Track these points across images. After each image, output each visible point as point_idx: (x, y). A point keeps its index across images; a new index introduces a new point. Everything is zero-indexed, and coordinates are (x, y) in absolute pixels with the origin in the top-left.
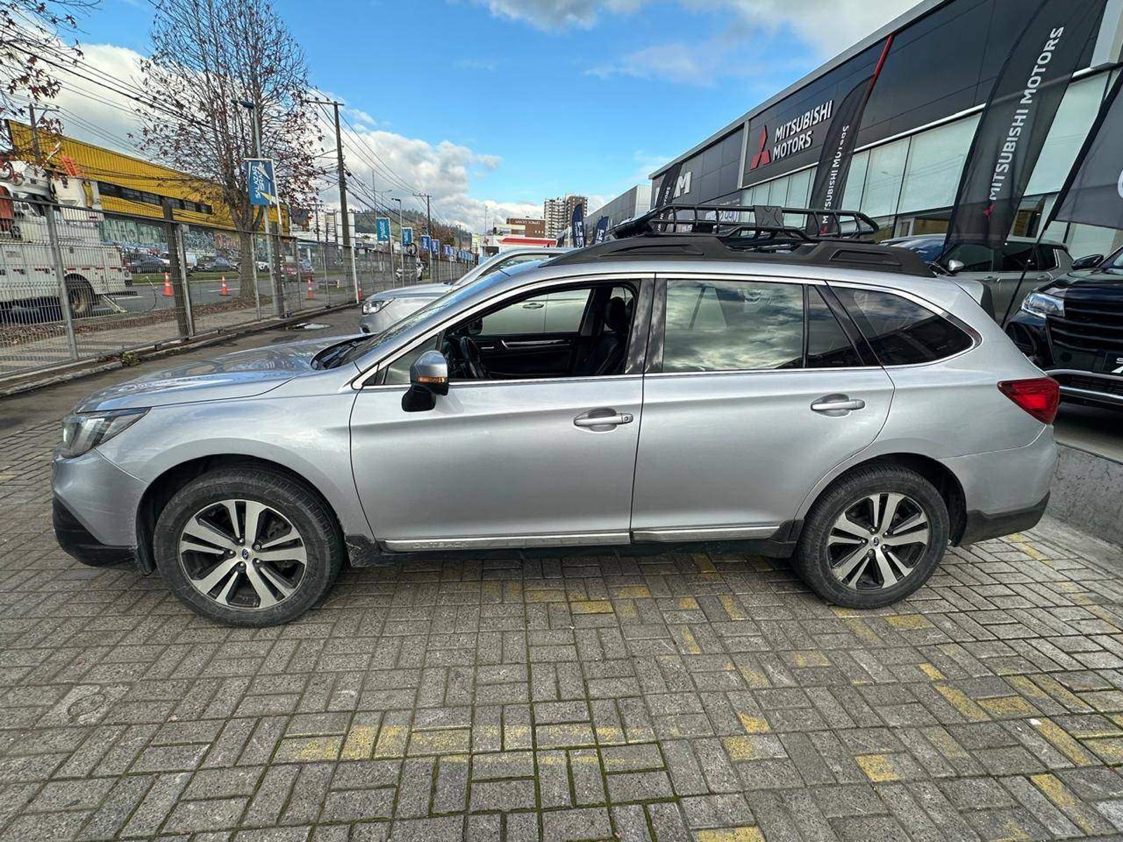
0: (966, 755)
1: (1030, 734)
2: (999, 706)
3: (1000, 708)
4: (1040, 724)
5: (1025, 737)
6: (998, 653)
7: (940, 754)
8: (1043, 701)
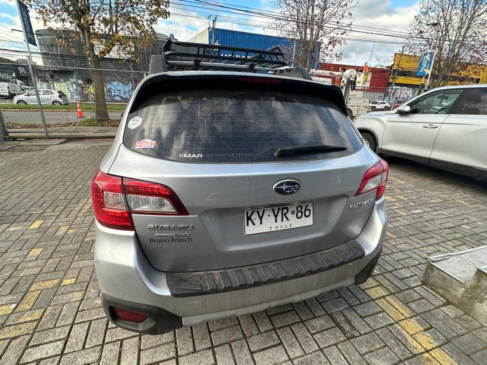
0: (21, 275)
1: (10, 300)
2: (32, 297)
3: (31, 298)
4: (11, 308)
5: (10, 297)
6: (63, 316)
7: (28, 268)
8: (19, 318)
